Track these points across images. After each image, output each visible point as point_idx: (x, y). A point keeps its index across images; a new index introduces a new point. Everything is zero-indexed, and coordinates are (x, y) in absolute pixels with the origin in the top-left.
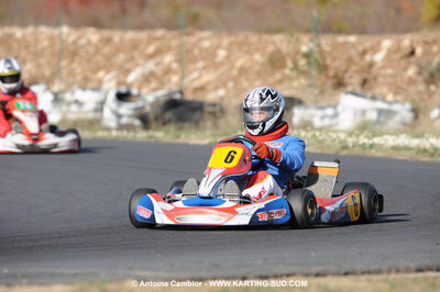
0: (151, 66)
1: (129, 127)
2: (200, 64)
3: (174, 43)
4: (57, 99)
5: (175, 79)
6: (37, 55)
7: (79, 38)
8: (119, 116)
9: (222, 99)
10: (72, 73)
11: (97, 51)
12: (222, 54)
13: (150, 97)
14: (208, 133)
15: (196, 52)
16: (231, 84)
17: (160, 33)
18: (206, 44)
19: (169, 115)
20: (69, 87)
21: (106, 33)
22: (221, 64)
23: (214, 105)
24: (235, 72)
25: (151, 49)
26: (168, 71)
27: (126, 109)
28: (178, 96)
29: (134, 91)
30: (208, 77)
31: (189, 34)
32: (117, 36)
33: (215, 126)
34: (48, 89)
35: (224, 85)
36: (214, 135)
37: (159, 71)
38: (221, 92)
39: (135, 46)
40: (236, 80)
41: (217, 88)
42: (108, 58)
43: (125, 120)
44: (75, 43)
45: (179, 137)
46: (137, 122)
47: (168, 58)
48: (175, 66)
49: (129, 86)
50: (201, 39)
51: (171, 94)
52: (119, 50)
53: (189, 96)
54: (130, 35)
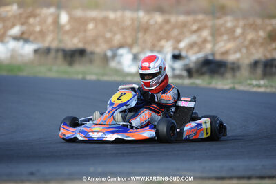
0: (194, 38)
1: (180, 77)
2: (225, 37)
3: (209, 23)
4: (135, 58)
5: (209, 46)
6: (123, 29)
7: (150, 20)
8: (173, 69)
9: (238, 60)
10: (145, 41)
11: (161, 28)
12: (239, 31)
13: (194, 57)
14: (230, 81)
15: (223, 29)
16: (244, 51)
17: (200, 17)
18: (229, 24)
19: (205, 69)
20: (143, 50)
21: (167, 17)
22: (238, 37)
23: (233, 63)
24: (247, 43)
25: (195, 27)
26: (205, 41)
27: (178, 65)
28: (210, 58)
29: (183, 54)
30: (230, 45)
31: (218, 18)
32: (173, 19)
33: (234, 76)
34: (130, 51)
35: (240, 50)
36: (233, 83)
37: (199, 40)
38: (238, 56)
39: (184, 25)
40: (247, 48)
41: (235, 52)
42: (168, 32)
43: (177, 72)
44: (147, 22)
45: (210, 83)
46: (185, 73)
47: (205, 33)
48: (209, 38)
49: (180, 50)
50: (226, 22)
51: (206, 56)
52: (174, 27)
53: (218, 58)
54: (182, 18)
